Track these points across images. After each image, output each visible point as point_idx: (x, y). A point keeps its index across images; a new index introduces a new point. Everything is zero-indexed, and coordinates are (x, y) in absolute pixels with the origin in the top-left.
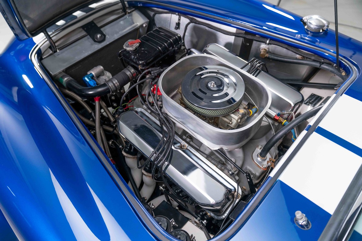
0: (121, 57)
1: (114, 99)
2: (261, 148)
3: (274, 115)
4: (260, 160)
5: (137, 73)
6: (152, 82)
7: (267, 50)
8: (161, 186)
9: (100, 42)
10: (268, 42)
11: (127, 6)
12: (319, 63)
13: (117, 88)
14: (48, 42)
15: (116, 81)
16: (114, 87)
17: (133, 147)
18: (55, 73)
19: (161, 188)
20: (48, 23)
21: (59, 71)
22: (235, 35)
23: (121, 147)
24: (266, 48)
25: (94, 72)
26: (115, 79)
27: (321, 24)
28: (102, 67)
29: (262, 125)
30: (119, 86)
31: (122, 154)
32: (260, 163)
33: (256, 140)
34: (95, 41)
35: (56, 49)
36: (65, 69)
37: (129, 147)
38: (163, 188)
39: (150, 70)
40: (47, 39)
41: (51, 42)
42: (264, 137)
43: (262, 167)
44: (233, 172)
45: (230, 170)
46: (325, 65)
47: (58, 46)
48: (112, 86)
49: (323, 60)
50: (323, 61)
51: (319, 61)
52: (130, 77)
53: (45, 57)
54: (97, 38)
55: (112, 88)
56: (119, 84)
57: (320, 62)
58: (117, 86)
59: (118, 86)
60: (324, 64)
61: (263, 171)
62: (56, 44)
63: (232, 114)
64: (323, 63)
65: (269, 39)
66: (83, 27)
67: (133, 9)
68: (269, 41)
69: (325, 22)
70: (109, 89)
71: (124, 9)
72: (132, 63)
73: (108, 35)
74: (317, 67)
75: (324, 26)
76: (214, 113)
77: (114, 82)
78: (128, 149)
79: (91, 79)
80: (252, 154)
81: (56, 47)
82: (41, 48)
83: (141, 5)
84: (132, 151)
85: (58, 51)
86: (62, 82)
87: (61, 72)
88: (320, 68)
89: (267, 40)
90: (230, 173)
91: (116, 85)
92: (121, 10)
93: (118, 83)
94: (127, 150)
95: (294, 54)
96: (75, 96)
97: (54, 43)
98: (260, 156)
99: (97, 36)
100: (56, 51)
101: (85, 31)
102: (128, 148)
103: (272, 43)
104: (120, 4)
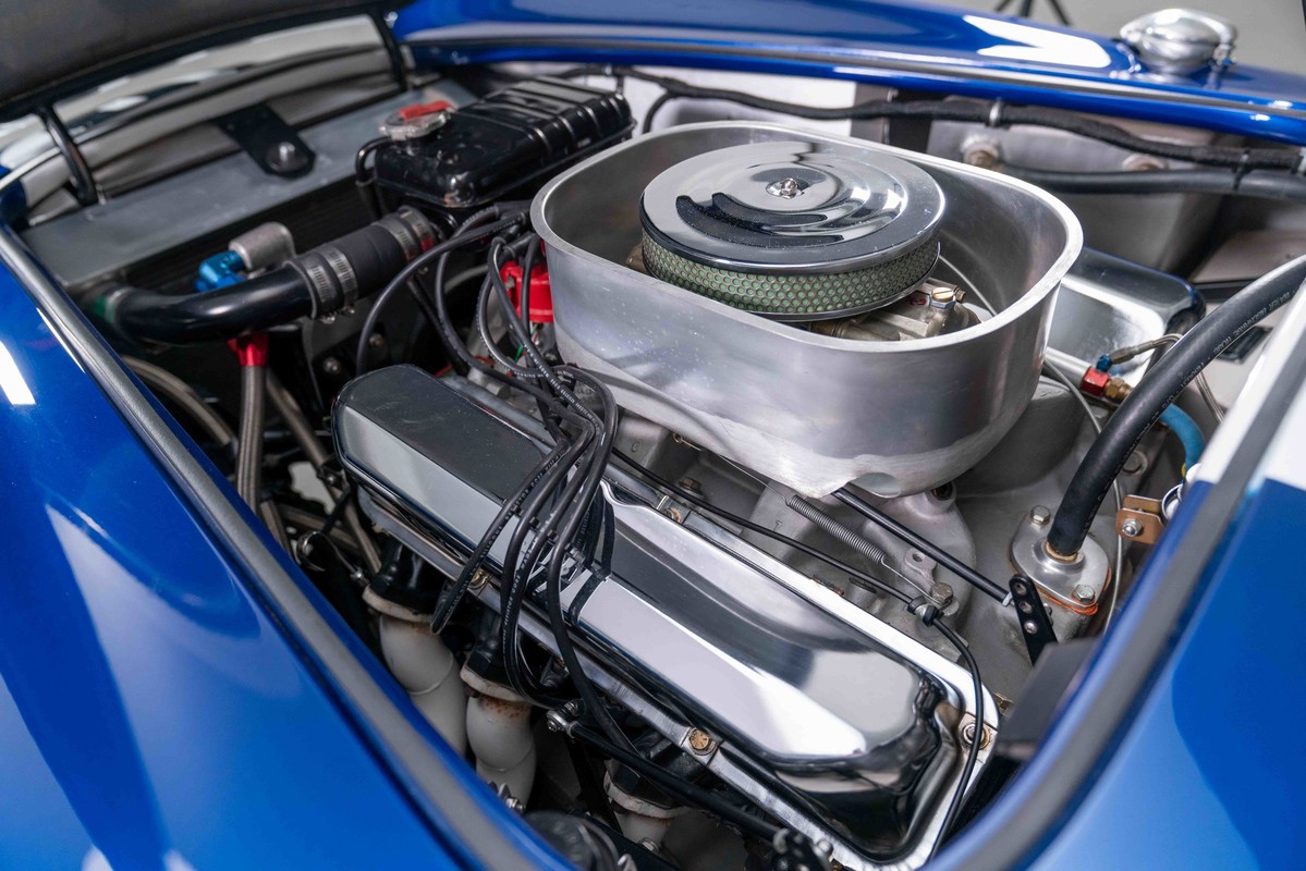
0: (370, 181)
1: (335, 368)
2: (1046, 521)
3: (1083, 372)
4: (1057, 571)
5: (436, 233)
6: (502, 245)
7: (995, 153)
8: (559, 708)
9: (292, 174)
10: (994, 114)
11: (410, 62)
12: (1229, 170)
13: (345, 291)
14: (60, 161)
15: (343, 258)
16: (328, 281)
17: (417, 568)
18: (78, 281)
19: (559, 719)
20: (64, 80)
21: (98, 273)
22: (850, 113)
23: (359, 575)
24: (988, 148)
25: (244, 246)
26: (338, 252)
27: (1203, 35)
28: (284, 231)
29: (1036, 397)
30: (356, 286)
31: (365, 606)
32: (1058, 582)
33: (1014, 493)
34: (269, 171)
35: (95, 192)
36: (125, 268)
37: (397, 564)
38: (568, 717)
39: (495, 209)
40: (55, 151)
41: (76, 165)
42: (1050, 480)
43: (1073, 597)
44: (939, 607)
45: (922, 600)
46: (1257, 177)
47: (104, 182)
48: (320, 277)
49: (1247, 152)
50: (1245, 158)
51: (1230, 159)
52: (406, 252)
53: (40, 218)
54: (277, 160)
55: (318, 286)
56: (352, 274)
57: (1233, 166)
58: (342, 281)
59: (349, 282)
60: (1254, 172)
61: (1081, 622)
62: (98, 176)
63: (898, 317)
64: (1248, 169)
65: (999, 98)
66: (221, 122)
67: (435, 76)
68: (1001, 111)
69: (1218, 27)
70: (307, 293)
71: (398, 73)
72: (418, 194)
73: (330, 154)
74: (1223, 191)
75: (1217, 44)
76: (811, 294)
77: (333, 263)
78: (391, 574)
79: (228, 272)
80: (1006, 550)
81: (94, 183)
82: (25, 180)
83: (465, 60)
84: (413, 583)
85: (102, 201)
86: (103, 309)
87: (107, 277)
88: (1240, 192)
89: (991, 106)
90: (922, 610)
91: (340, 275)
92: (384, 77)
93: (350, 270)
94: (389, 578)
95: (1113, 151)
96: (162, 380)
97: (91, 170)
98: (1053, 549)
99: (278, 153)
100: (95, 201)
101: (232, 134)
102: (394, 569)
103: (1012, 117)
104: (382, 54)
